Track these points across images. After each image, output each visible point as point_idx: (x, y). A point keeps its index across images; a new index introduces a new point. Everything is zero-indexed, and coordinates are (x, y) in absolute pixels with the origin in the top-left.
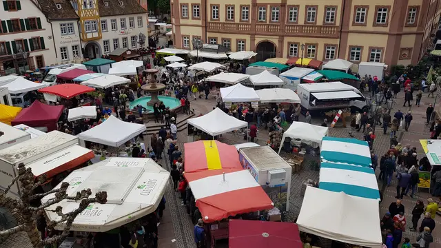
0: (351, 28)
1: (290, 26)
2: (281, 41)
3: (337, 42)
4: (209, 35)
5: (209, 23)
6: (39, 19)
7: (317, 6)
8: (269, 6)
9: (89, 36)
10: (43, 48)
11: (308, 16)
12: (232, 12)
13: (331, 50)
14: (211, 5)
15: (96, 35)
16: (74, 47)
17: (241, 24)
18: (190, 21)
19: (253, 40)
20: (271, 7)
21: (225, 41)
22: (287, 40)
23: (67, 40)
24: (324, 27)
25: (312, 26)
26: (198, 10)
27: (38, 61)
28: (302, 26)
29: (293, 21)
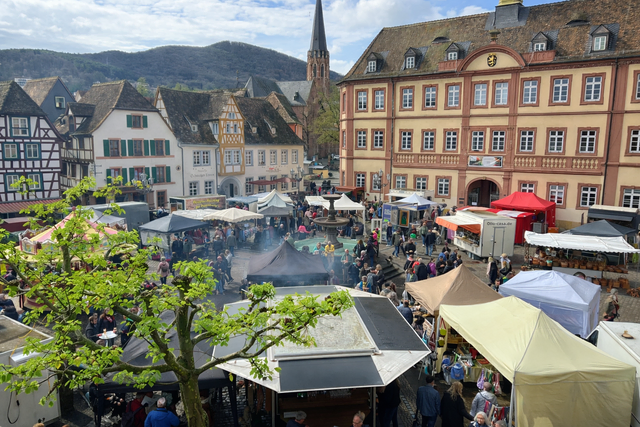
0: (623, 159)
1: (522, 157)
2: (508, 179)
3: (600, 180)
4: (395, 171)
5: (397, 154)
6: (167, 142)
7: (565, 129)
8: (488, 130)
9: (229, 169)
10: (169, 180)
11: (550, 143)
12: (432, 139)
13: (589, 192)
14: (401, 131)
15: (237, 169)
16: (208, 184)
17: (444, 155)
18: (369, 153)
19: (462, 178)
20: (491, 131)
21: (419, 179)
22: (516, 177)
23: (199, 174)
24: (577, 159)
25: (559, 158)
26: (381, 138)
27: (159, 198)
28: (542, 157)
29: (526, 150)
